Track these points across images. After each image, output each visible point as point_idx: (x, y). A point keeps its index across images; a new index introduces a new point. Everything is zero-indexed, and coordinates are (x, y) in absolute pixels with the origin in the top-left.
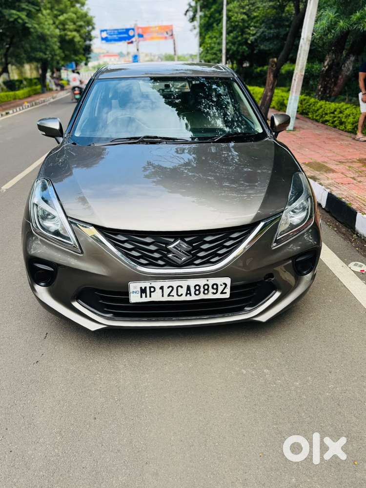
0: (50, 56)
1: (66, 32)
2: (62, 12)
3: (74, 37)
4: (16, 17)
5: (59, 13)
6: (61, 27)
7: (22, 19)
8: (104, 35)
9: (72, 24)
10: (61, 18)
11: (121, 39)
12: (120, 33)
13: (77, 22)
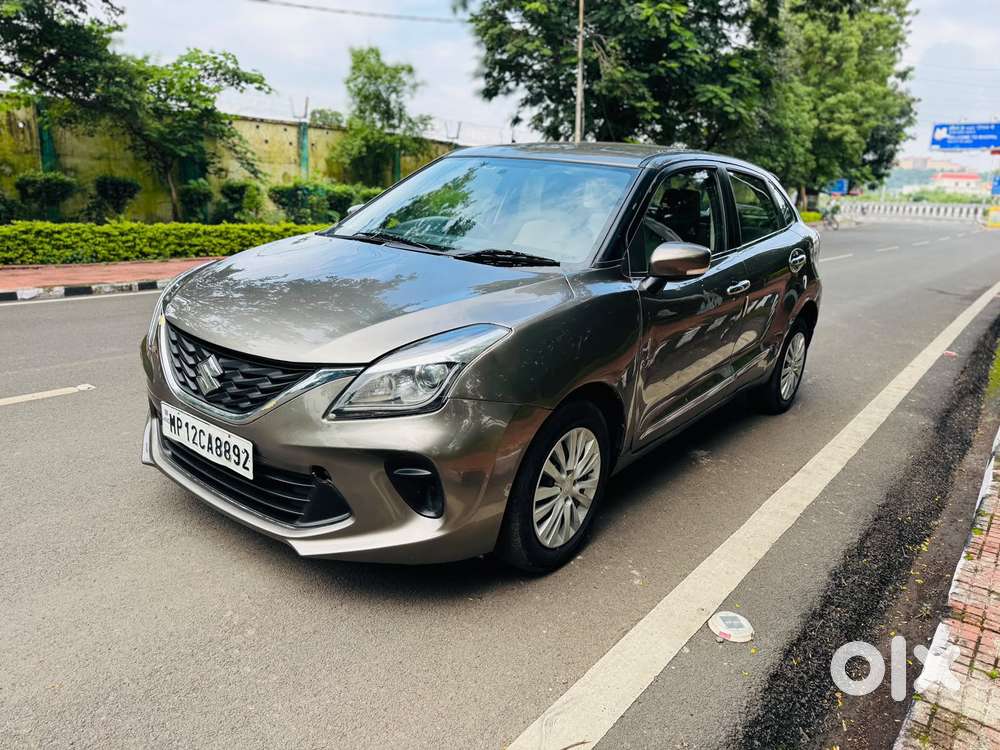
0: (783, 164)
1: (832, 124)
2: (837, 89)
3: (845, 133)
4: (710, 95)
5: (830, 92)
6: (826, 115)
7: (721, 100)
8: (941, 134)
9: (850, 110)
10: (831, 100)
11: (977, 144)
12: (979, 132)
13: (861, 106)
